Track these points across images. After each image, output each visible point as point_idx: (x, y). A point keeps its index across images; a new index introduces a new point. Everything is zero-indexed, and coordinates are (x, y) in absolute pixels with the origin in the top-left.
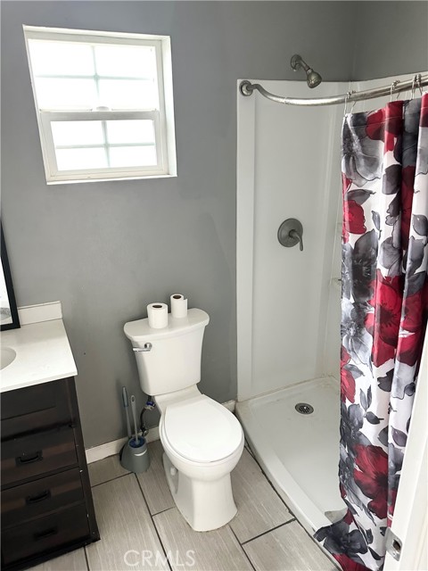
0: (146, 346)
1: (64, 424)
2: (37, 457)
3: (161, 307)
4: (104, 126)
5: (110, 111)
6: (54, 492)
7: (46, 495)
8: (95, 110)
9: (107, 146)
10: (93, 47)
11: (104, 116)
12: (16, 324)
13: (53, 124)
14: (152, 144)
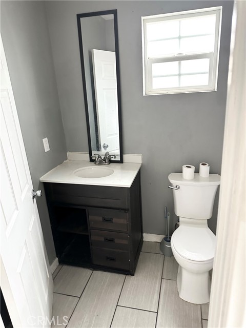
0: (176, 186)
1: (123, 209)
2: (110, 221)
3: (190, 167)
4: (180, 64)
5: (184, 55)
6: (117, 241)
7: (112, 240)
8: (176, 56)
9: (180, 75)
10: (180, 21)
11: (180, 59)
12: (121, 161)
13: (154, 65)
14: (207, 73)
